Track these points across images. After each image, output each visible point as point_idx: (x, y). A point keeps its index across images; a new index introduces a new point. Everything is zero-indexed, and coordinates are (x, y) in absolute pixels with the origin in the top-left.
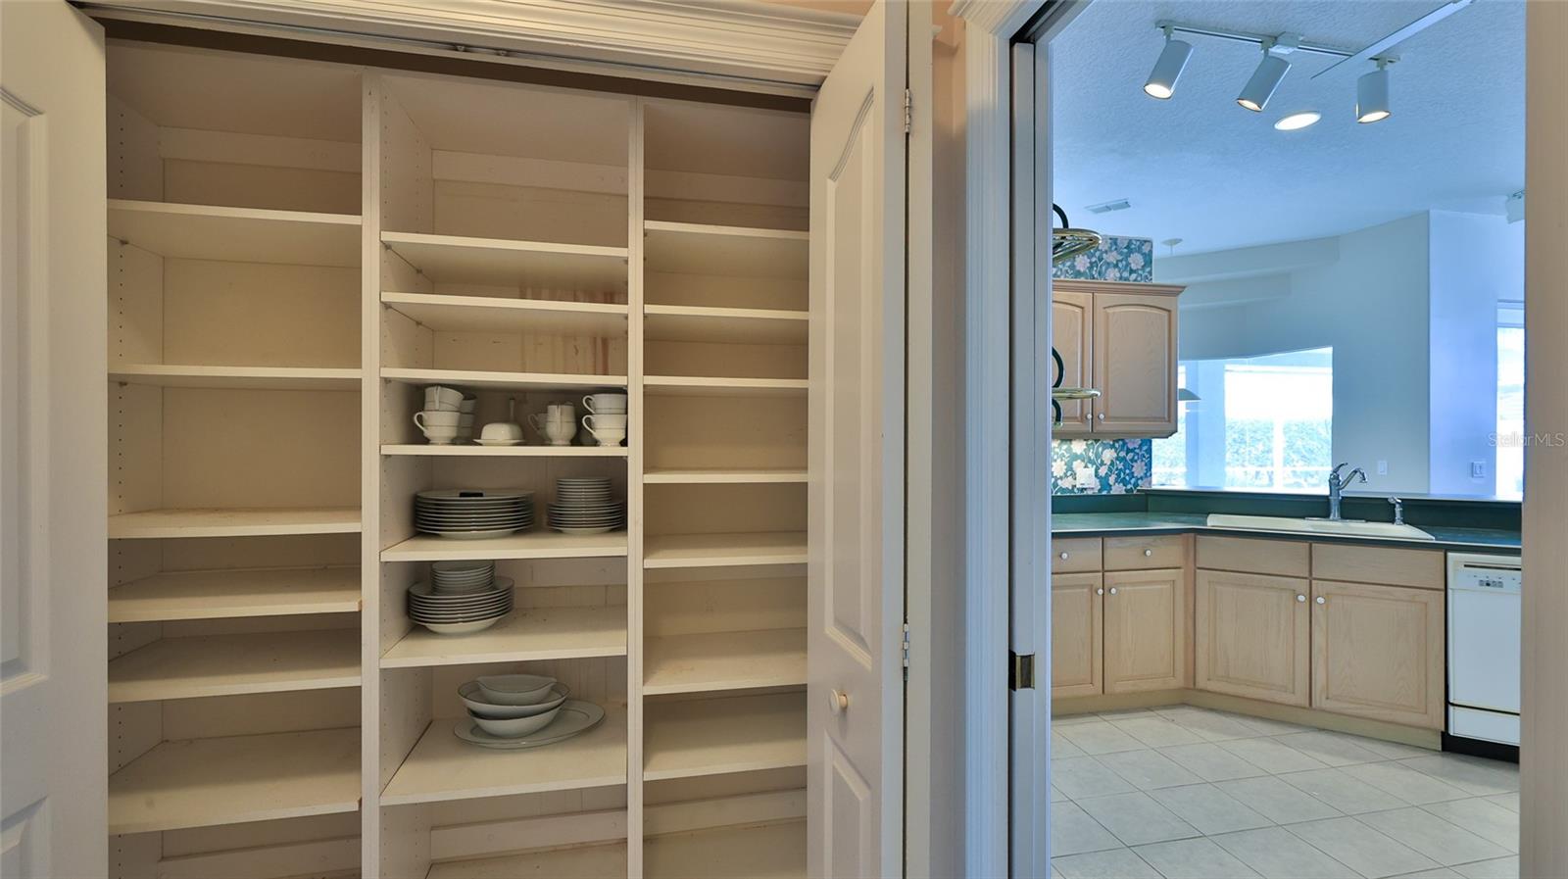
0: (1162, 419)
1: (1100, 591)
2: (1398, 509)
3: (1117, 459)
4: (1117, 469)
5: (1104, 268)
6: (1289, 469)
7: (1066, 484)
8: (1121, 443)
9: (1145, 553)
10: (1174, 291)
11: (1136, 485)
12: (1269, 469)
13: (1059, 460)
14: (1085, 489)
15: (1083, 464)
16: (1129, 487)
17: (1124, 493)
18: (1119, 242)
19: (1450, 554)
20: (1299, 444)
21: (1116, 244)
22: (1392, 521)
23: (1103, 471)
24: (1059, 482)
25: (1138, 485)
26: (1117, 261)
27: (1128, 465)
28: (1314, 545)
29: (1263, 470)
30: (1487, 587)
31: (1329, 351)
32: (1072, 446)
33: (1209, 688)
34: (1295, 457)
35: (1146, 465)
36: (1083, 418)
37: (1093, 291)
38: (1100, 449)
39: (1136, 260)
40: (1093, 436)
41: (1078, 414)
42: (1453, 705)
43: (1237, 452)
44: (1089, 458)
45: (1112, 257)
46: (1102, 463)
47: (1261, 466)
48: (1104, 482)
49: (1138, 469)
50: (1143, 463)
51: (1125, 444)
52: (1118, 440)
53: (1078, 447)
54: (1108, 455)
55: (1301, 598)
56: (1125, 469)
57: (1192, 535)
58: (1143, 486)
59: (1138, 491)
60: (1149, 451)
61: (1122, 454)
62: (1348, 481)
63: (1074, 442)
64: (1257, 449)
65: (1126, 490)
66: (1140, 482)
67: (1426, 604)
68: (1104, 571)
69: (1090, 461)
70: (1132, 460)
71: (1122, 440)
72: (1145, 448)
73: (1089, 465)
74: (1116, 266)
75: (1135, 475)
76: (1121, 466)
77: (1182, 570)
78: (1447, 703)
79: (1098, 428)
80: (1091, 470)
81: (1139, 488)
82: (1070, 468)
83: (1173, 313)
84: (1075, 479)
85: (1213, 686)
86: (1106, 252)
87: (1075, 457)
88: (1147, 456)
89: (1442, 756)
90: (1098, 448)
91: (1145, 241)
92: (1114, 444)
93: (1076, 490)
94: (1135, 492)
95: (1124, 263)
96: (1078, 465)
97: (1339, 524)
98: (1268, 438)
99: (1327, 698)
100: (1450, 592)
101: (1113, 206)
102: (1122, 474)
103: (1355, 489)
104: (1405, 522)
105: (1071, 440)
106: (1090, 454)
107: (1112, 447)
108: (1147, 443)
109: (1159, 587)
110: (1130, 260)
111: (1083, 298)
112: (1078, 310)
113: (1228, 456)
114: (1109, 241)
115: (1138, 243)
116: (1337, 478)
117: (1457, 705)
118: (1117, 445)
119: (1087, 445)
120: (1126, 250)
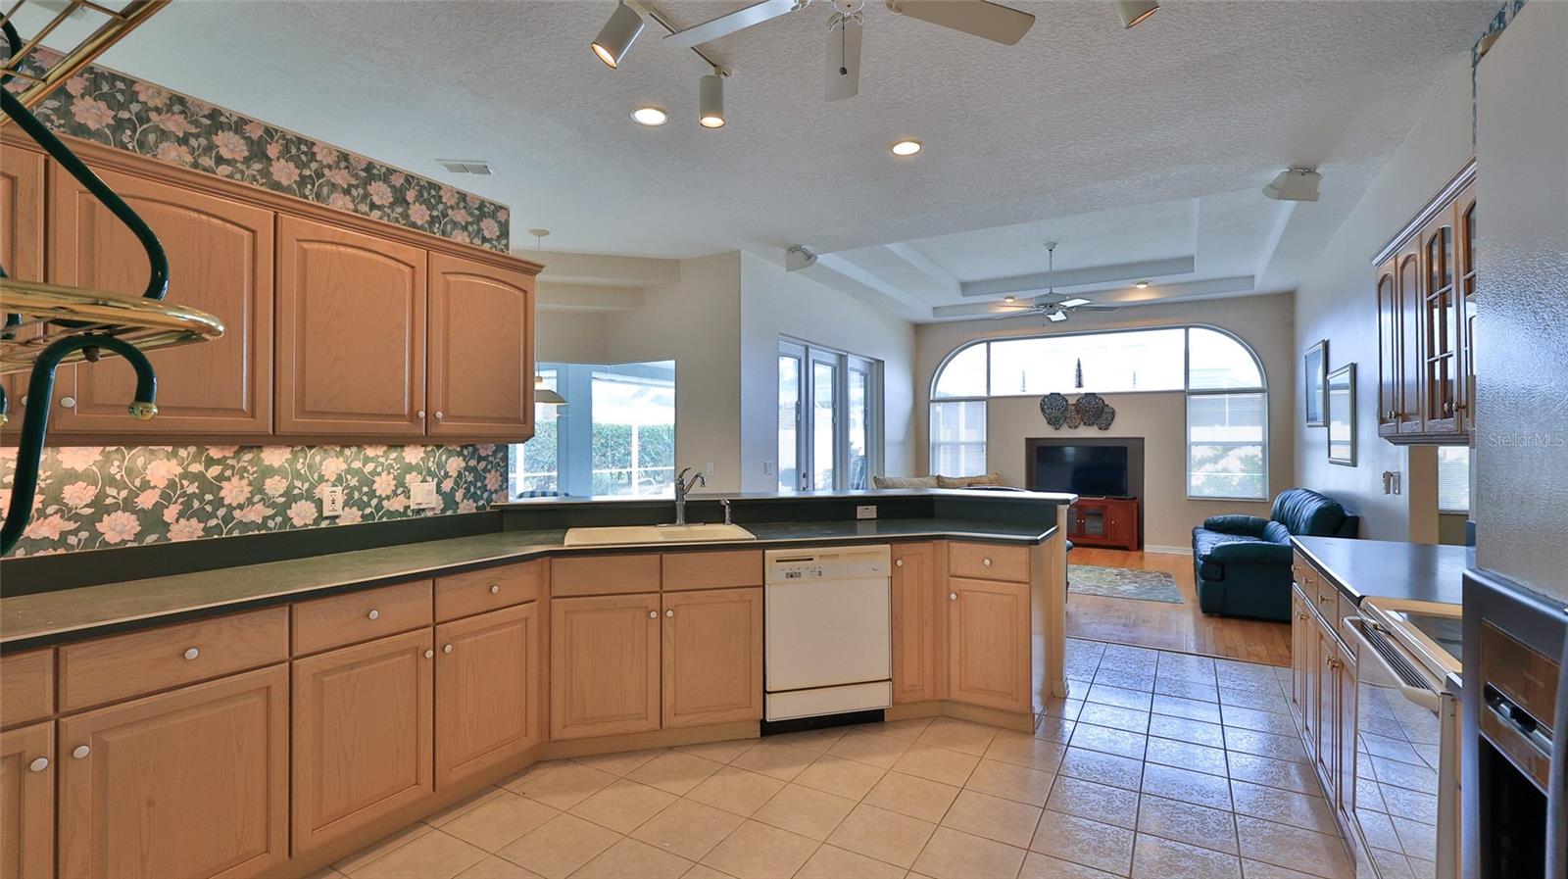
0: (516, 420)
1: (430, 654)
2: (727, 510)
3: (466, 469)
4: (466, 482)
5: (449, 227)
6: (642, 469)
7: (396, 505)
8: (470, 449)
9: (491, 590)
10: (531, 269)
11: (489, 500)
12: (629, 470)
13: (384, 474)
14: (424, 510)
15: (420, 478)
16: (481, 503)
17: (475, 511)
18: (468, 198)
19: (767, 552)
20: (650, 448)
21: (465, 201)
22: (723, 522)
23: (447, 486)
24: (385, 503)
25: (492, 500)
26: (467, 223)
27: (480, 477)
28: (664, 556)
29: (624, 471)
30: (792, 579)
31: (671, 364)
32: (404, 454)
33: (565, 736)
34: (648, 459)
35: (501, 476)
36: (413, 416)
37: (429, 248)
38: (444, 457)
39: (490, 228)
40: (431, 440)
41: (406, 412)
42: (769, 693)
43: (604, 455)
44: (429, 469)
45: (460, 216)
46: (447, 475)
47: (622, 467)
48: (449, 499)
49: (492, 481)
50: (498, 473)
51: (475, 450)
52: (467, 445)
53: (413, 455)
54: (455, 464)
55: (653, 615)
56: (476, 481)
57: (547, 559)
58: (498, 501)
59: (492, 507)
60: (505, 459)
61: (473, 463)
62: (691, 485)
63: (406, 449)
64: (619, 452)
65: (477, 508)
66: (494, 496)
67: (750, 601)
68: (436, 624)
69: (430, 473)
70: (485, 470)
71: (472, 445)
72: (500, 455)
73: (429, 479)
74: (465, 228)
75: (489, 488)
76: (470, 478)
77: (536, 603)
78: (765, 691)
79: (433, 430)
80: (432, 485)
81: (492, 504)
82: (400, 482)
83: (529, 294)
84: (409, 498)
85: (568, 734)
86: (452, 207)
87: (409, 468)
88: (502, 464)
89: (762, 742)
90: (440, 456)
91: (501, 208)
92: (462, 451)
93: (409, 513)
94: (488, 509)
95: (475, 227)
96: (412, 480)
97: (683, 529)
98: (627, 442)
99: (675, 715)
100: (767, 587)
101: (471, 167)
102: (472, 489)
103: (696, 492)
104: (733, 522)
105: (402, 446)
106: (430, 464)
107: (460, 454)
108: (502, 449)
109: (508, 629)
110: (483, 225)
111: (413, 254)
112: (407, 270)
113: (596, 459)
114: (456, 195)
115: (492, 207)
116: (682, 483)
117: (773, 692)
118: (465, 452)
119: (425, 452)
120: (477, 212)
